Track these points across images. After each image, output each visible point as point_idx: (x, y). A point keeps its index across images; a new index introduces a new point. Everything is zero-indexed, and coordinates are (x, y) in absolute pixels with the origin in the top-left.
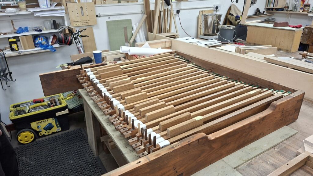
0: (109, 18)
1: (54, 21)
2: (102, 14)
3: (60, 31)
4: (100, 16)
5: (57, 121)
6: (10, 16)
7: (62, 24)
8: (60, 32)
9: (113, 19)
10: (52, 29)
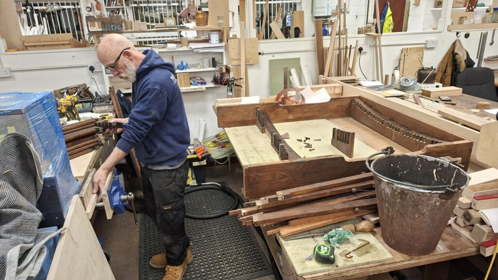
0: (273, 56)
1: (213, 59)
2: (265, 52)
3: (217, 69)
4: (263, 54)
5: (193, 172)
6: (171, 52)
7: (221, 62)
8: (217, 71)
9: (277, 57)
10: (210, 66)
